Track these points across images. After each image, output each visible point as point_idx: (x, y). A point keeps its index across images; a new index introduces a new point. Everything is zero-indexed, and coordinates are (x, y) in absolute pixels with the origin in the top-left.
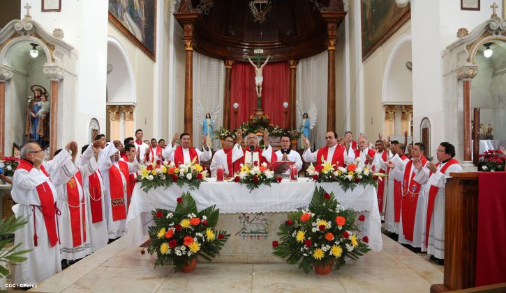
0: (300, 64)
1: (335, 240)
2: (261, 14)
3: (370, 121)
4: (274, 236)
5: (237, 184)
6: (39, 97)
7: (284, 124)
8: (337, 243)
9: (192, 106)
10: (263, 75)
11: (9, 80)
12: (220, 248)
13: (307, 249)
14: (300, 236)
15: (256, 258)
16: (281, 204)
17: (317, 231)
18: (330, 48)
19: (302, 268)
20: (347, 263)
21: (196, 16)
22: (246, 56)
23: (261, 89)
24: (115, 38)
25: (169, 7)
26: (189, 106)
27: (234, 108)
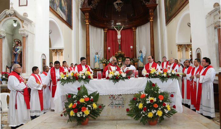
0: (137, 29)
1: (158, 107)
2: (119, 8)
3: (171, 53)
4: (127, 106)
5: (108, 80)
6: (18, 44)
7: (131, 56)
8: (160, 109)
9: (89, 49)
10: (121, 34)
11: (4, 37)
12: (100, 113)
13: (144, 112)
14: (141, 106)
15: (118, 118)
16: (130, 90)
17: (149, 103)
18: (151, 21)
19: (142, 122)
20: (165, 119)
21: (90, 9)
22: (113, 26)
23: (120, 40)
24: (53, 19)
25: (78, 6)
26: (88, 49)
27: (108, 50)
